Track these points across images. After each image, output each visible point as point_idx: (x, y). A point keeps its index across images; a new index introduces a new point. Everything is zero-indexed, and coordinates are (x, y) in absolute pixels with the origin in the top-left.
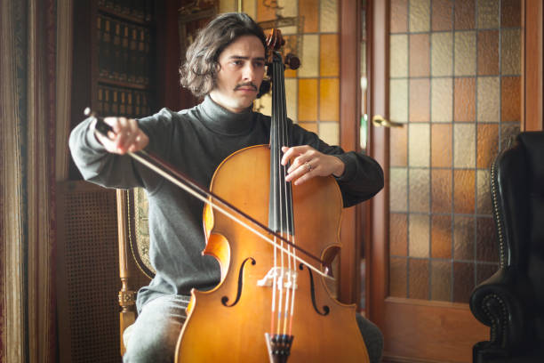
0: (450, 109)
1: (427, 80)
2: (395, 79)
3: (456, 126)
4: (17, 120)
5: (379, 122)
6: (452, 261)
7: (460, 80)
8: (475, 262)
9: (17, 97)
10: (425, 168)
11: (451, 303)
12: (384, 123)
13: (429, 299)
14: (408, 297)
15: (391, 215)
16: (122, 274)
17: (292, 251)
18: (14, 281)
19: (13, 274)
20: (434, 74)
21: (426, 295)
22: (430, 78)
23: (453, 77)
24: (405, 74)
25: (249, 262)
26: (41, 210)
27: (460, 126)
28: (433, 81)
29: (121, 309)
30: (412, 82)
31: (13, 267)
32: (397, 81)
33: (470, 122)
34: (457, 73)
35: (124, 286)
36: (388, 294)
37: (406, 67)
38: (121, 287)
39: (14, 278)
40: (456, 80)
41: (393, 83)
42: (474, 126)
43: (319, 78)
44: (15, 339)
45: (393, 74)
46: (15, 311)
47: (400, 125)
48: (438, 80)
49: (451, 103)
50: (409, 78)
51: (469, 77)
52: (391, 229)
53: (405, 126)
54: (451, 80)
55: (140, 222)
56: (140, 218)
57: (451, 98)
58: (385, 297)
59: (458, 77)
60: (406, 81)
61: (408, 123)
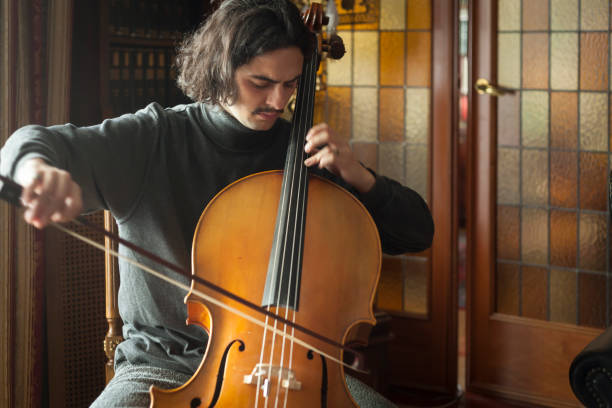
0: (575, 73)
1: (546, 35)
2: (505, 32)
3: (582, 95)
5: (483, 88)
6: (577, 271)
7: (588, 35)
8: (607, 274)
10: (541, 149)
11: (575, 326)
12: (490, 90)
13: (548, 319)
14: (520, 315)
15: (499, 208)
16: (109, 313)
17: (289, 332)
20: (553, 28)
21: (543, 313)
22: (550, 32)
23: (579, 32)
24: (517, 27)
25: (236, 345)
27: (588, 95)
28: (553, 36)
30: (525, 36)
32: (507, 35)
33: (601, 92)
34: (584, 27)
35: (111, 331)
36: (495, 309)
37: (518, 17)
40: (582, 35)
41: (502, 38)
42: (605, 95)
43: (406, 31)
45: (502, 26)
47: (512, 92)
48: (560, 35)
49: (576, 65)
50: (522, 32)
51: (600, 32)
52: (499, 225)
53: (518, 94)
54: (576, 36)
57: (576, 59)
58: (491, 314)
59: (585, 32)
60: (518, 36)
61: (521, 90)
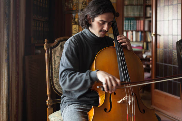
4: (6, 34)
9: (6, 25)
16: (48, 93)
18: (4, 96)
19: (4, 93)
25: (113, 93)
26: (13, 68)
29: (47, 107)
31: (4, 90)
35: (49, 98)
38: (48, 98)
39: (4, 95)
44: (4, 119)
46: (4, 108)
55: (55, 73)
56: (55, 72)
